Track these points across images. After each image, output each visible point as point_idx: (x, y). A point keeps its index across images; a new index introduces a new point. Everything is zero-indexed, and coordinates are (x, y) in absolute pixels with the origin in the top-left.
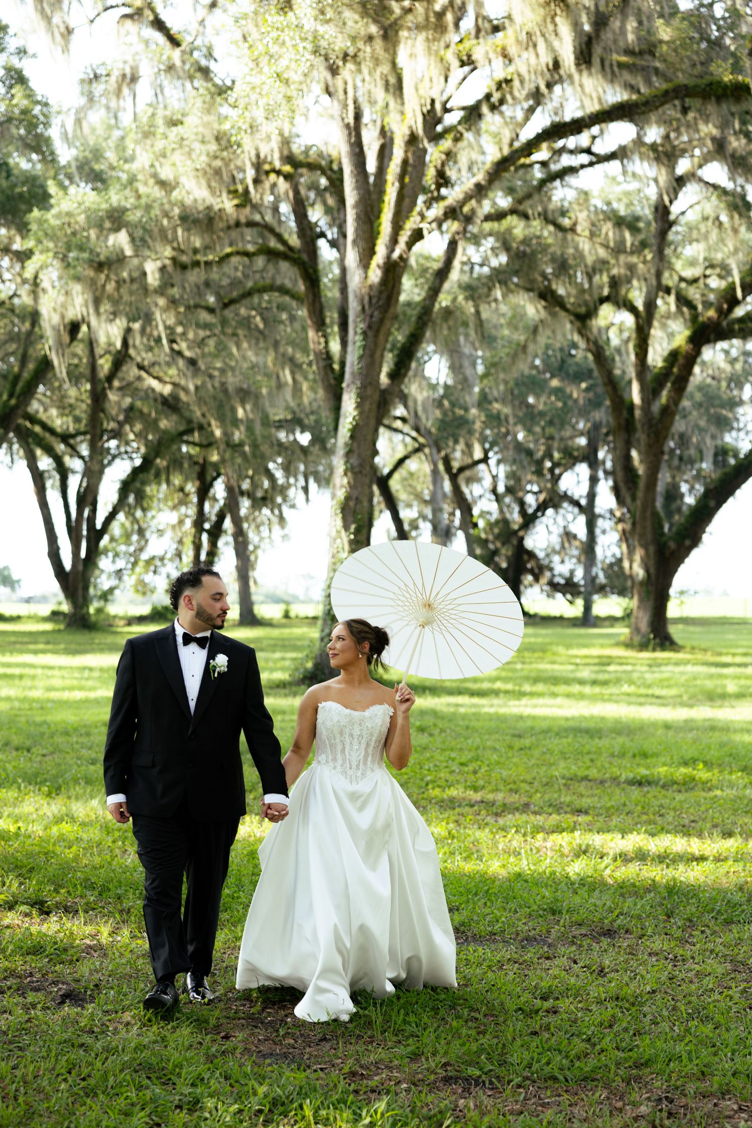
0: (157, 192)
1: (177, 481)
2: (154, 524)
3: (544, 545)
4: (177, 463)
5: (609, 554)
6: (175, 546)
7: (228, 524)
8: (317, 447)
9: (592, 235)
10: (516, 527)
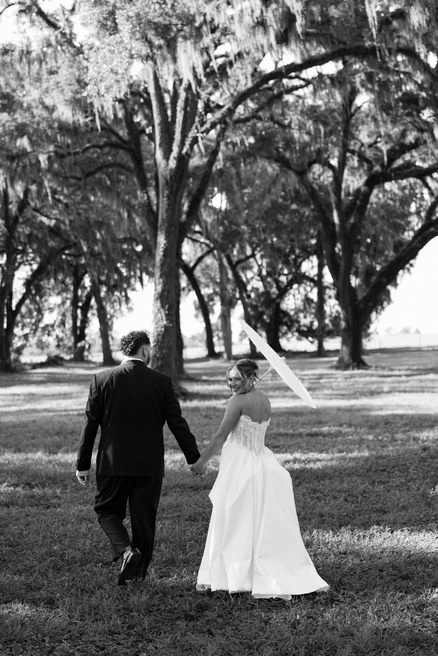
1: (60, 277)
2: (46, 305)
3: (293, 307)
4: (59, 268)
5: (334, 311)
6: (60, 318)
7: (93, 302)
8: (147, 254)
9: (300, 128)
10: (274, 296)
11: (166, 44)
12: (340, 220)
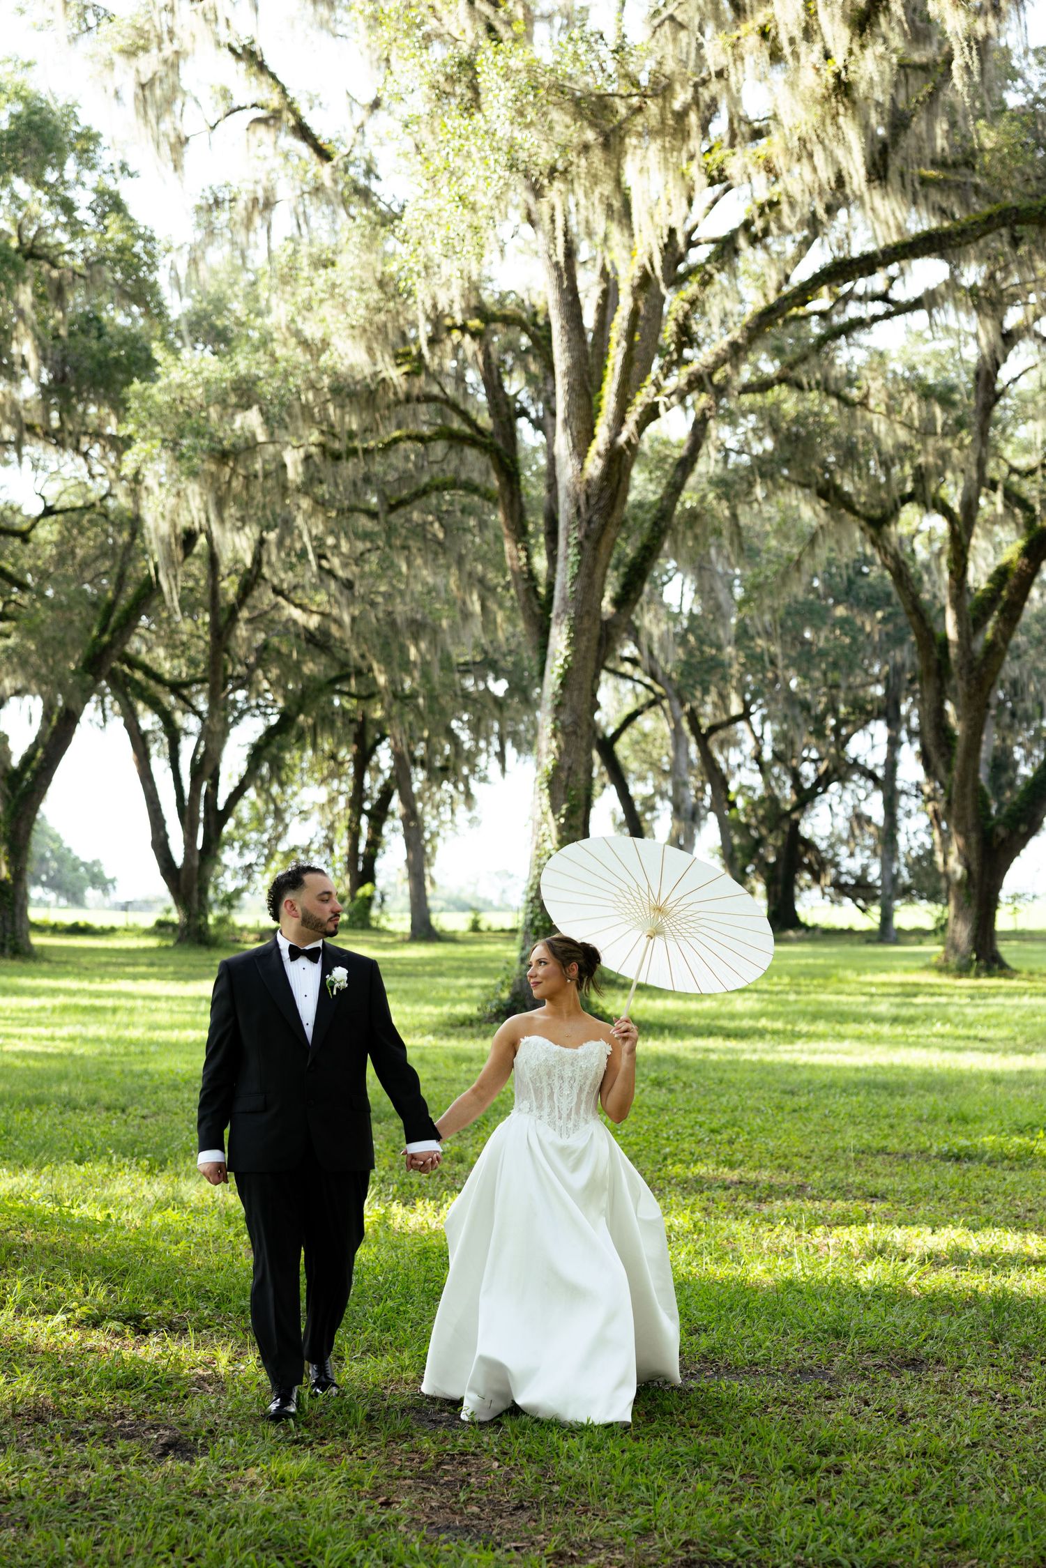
0: (301, 356)
1: (327, 745)
2: (295, 803)
3: (826, 832)
4: (326, 721)
5: (915, 844)
6: (324, 833)
7: (396, 803)
8: (516, 699)
9: (890, 411)
10: (788, 807)
11: (601, 140)
12: (960, 634)
